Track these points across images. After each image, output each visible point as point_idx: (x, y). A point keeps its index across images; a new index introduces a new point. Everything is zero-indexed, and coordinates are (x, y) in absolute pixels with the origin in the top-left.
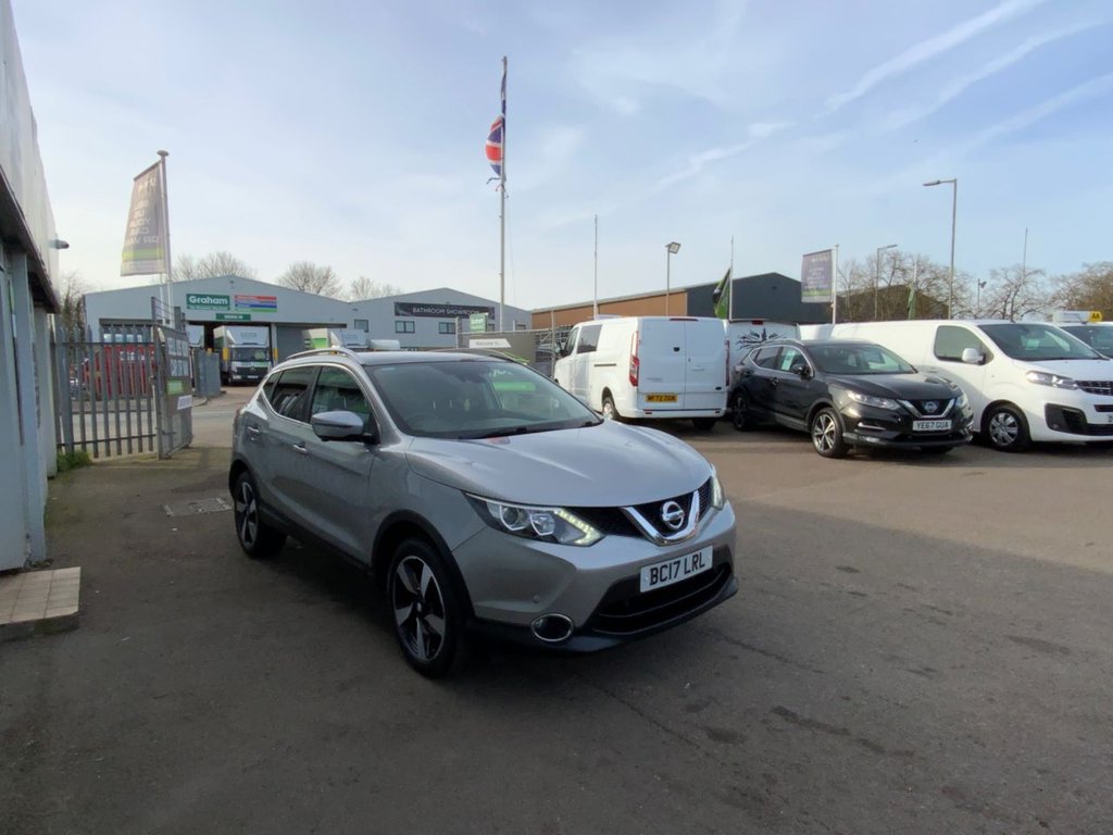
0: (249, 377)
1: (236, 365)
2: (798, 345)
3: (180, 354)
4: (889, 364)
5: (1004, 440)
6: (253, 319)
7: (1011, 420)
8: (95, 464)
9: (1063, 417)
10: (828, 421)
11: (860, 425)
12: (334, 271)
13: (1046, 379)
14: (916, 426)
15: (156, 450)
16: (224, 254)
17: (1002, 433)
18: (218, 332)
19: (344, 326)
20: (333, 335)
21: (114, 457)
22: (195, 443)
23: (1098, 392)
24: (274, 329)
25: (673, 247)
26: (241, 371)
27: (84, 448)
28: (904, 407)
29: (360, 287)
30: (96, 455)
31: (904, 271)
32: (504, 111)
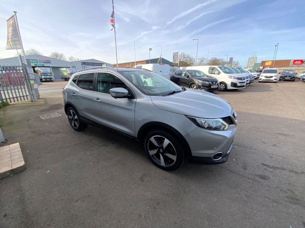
0: (47, 80)
1: (43, 77)
2: (186, 71)
3: (31, 73)
4: (202, 74)
5: (222, 89)
6: (45, 66)
7: (224, 85)
8: (11, 105)
9: (234, 85)
10: (194, 86)
11: (202, 87)
12: (64, 54)
13: (231, 77)
14: (212, 87)
15: (29, 99)
16: (33, 49)
17: (222, 88)
18: (36, 69)
19: (69, 67)
20: (67, 69)
21: (16, 102)
22: (41, 97)
23: (239, 80)
24: (51, 68)
25: (150, 49)
26: (44, 78)
27: (7, 100)
28: (210, 83)
29: (71, 58)
30: (11, 102)
31: (185, 58)
32: (113, 9)
